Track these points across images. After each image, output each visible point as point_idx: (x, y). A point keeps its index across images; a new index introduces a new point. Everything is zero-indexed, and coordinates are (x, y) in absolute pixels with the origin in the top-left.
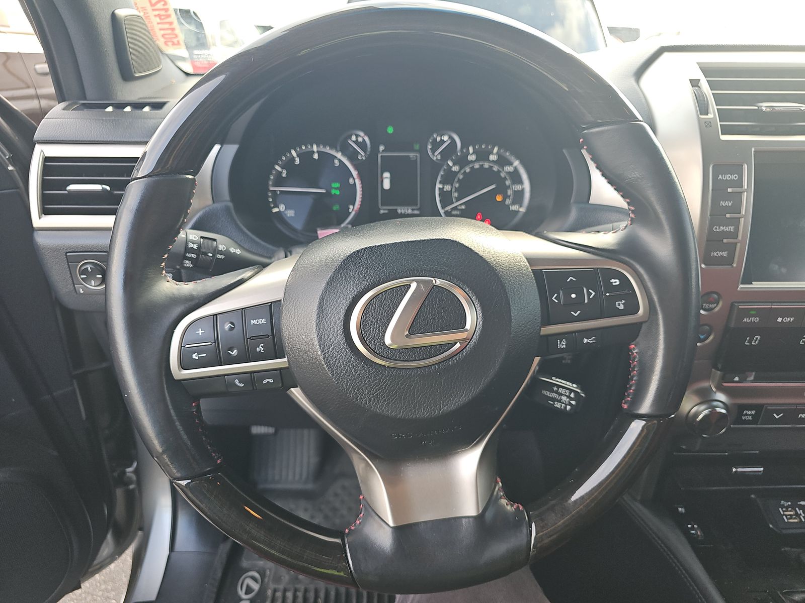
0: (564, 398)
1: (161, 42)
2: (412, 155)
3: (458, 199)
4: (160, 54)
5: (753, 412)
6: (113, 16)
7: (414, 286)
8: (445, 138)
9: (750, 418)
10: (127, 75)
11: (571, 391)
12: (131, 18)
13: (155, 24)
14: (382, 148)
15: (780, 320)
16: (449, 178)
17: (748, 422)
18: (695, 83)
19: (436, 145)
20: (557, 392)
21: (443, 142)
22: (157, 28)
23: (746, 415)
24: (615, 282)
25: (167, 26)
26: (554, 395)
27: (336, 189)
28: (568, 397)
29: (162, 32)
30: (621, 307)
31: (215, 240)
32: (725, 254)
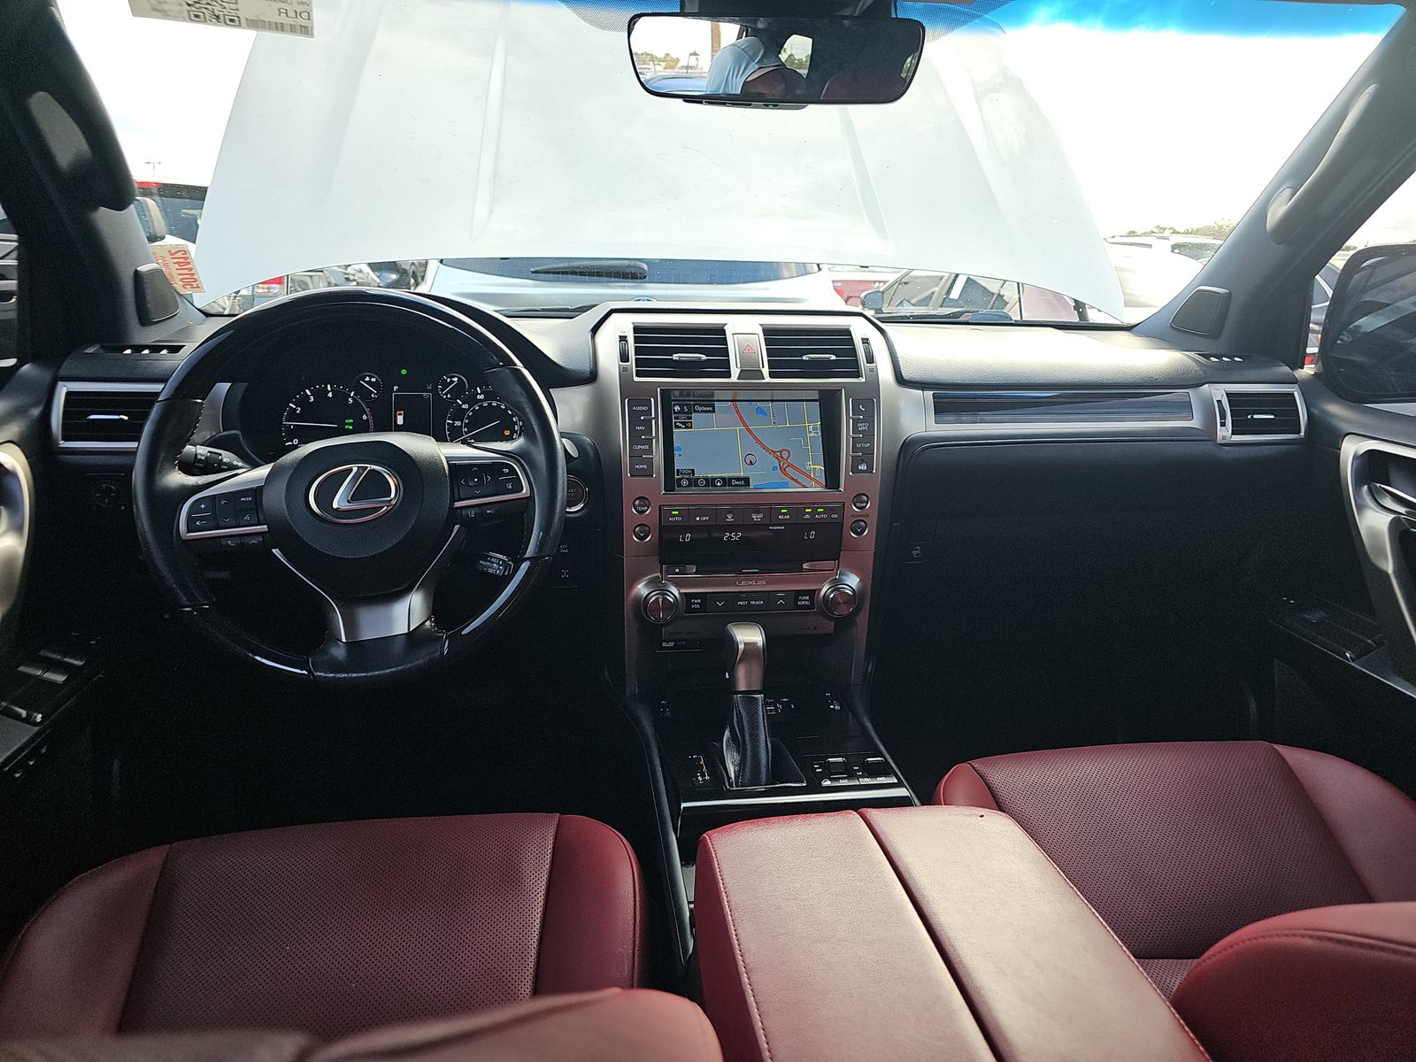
0: (495, 565)
1: (178, 286)
2: (425, 394)
3: (466, 433)
4: (177, 297)
5: (699, 601)
6: (136, 272)
7: (355, 469)
8: (456, 379)
9: (698, 606)
10: (145, 320)
11: (500, 560)
12: (152, 272)
13: (174, 270)
14: (395, 388)
15: (698, 519)
16: (459, 415)
17: (696, 610)
18: (623, 339)
19: (445, 385)
20: (490, 561)
21: (452, 382)
22: (175, 273)
23: (694, 603)
24: (506, 471)
25: (186, 272)
26: (488, 563)
27: (350, 424)
28: (498, 564)
29: (181, 277)
30: (510, 487)
31: (220, 455)
32: (645, 467)
